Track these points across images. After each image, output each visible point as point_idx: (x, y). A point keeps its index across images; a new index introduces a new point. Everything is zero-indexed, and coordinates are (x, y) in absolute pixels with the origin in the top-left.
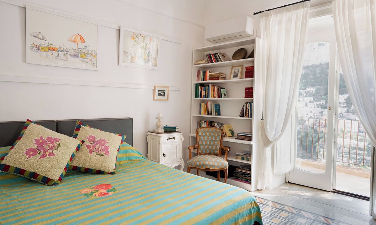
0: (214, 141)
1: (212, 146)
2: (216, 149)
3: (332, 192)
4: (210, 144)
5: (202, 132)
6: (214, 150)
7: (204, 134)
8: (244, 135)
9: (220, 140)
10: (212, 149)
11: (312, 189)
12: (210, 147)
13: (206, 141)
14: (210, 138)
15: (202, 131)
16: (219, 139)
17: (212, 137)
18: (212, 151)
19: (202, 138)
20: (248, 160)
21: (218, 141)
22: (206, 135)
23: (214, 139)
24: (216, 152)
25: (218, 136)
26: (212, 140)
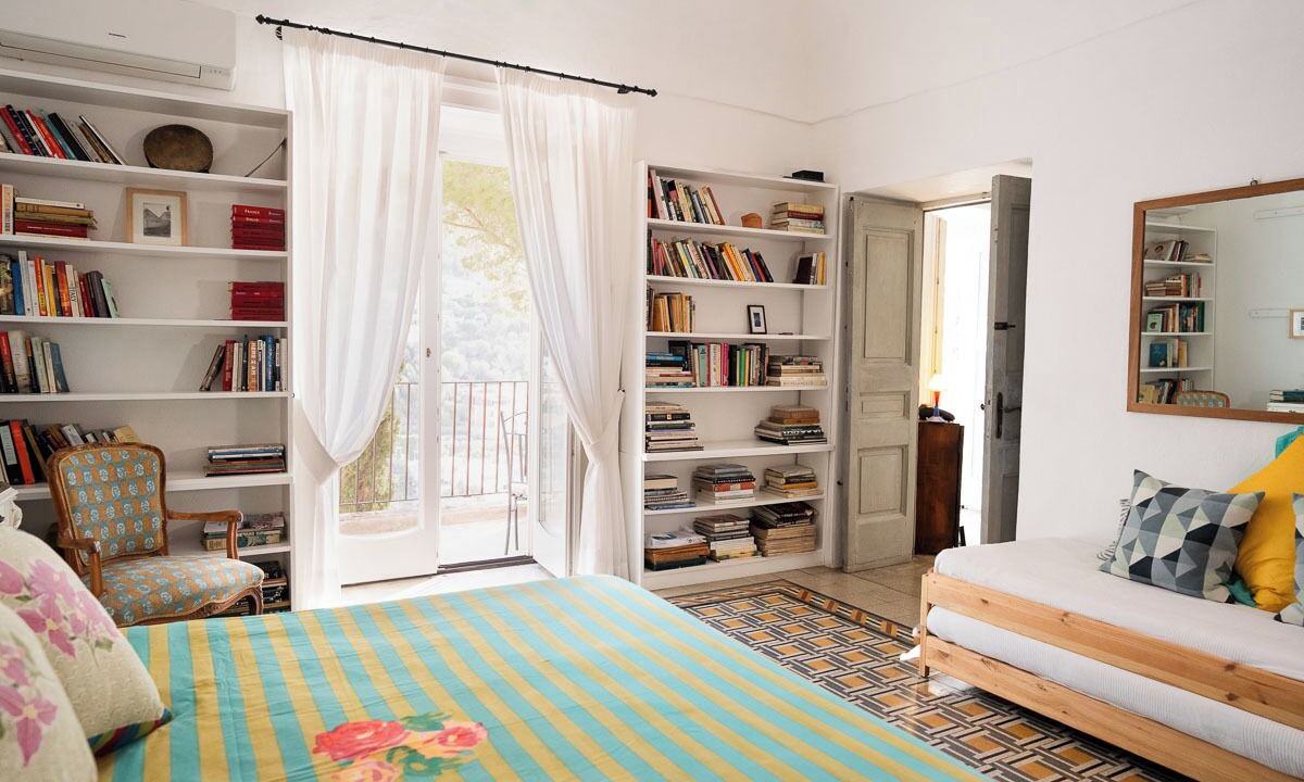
0: (138, 499)
1: (128, 520)
2: (150, 533)
3: (439, 573)
4: (120, 518)
5: (79, 471)
6: (140, 539)
7: (88, 478)
8: (241, 456)
9: (158, 489)
10: (129, 535)
11: (394, 584)
12: (121, 528)
13: (101, 507)
14: (116, 492)
15: (78, 468)
16: (152, 486)
17: (122, 483)
18: (131, 545)
19: (82, 497)
20: (264, 543)
21: (153, 494)
22: (97, 482)
23: (132, 490)
24: (149, 543)
25: (149, 474)
26: (125, 497)
